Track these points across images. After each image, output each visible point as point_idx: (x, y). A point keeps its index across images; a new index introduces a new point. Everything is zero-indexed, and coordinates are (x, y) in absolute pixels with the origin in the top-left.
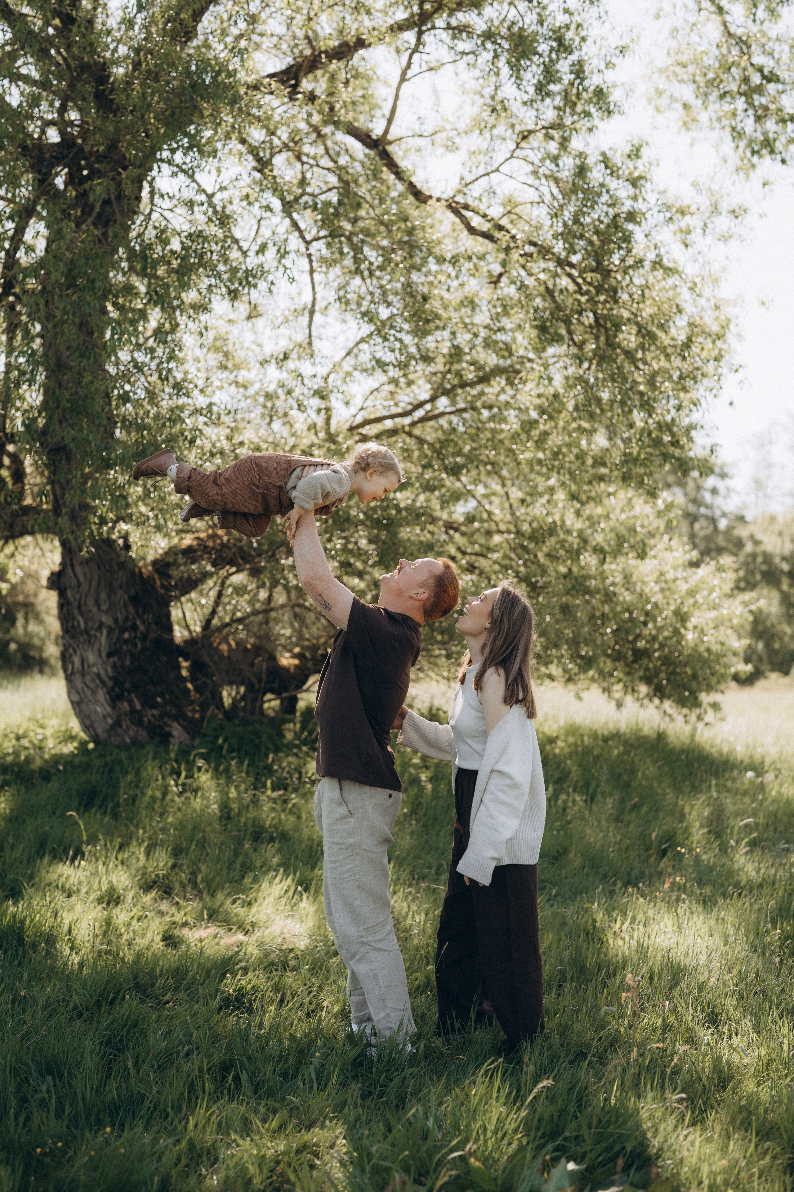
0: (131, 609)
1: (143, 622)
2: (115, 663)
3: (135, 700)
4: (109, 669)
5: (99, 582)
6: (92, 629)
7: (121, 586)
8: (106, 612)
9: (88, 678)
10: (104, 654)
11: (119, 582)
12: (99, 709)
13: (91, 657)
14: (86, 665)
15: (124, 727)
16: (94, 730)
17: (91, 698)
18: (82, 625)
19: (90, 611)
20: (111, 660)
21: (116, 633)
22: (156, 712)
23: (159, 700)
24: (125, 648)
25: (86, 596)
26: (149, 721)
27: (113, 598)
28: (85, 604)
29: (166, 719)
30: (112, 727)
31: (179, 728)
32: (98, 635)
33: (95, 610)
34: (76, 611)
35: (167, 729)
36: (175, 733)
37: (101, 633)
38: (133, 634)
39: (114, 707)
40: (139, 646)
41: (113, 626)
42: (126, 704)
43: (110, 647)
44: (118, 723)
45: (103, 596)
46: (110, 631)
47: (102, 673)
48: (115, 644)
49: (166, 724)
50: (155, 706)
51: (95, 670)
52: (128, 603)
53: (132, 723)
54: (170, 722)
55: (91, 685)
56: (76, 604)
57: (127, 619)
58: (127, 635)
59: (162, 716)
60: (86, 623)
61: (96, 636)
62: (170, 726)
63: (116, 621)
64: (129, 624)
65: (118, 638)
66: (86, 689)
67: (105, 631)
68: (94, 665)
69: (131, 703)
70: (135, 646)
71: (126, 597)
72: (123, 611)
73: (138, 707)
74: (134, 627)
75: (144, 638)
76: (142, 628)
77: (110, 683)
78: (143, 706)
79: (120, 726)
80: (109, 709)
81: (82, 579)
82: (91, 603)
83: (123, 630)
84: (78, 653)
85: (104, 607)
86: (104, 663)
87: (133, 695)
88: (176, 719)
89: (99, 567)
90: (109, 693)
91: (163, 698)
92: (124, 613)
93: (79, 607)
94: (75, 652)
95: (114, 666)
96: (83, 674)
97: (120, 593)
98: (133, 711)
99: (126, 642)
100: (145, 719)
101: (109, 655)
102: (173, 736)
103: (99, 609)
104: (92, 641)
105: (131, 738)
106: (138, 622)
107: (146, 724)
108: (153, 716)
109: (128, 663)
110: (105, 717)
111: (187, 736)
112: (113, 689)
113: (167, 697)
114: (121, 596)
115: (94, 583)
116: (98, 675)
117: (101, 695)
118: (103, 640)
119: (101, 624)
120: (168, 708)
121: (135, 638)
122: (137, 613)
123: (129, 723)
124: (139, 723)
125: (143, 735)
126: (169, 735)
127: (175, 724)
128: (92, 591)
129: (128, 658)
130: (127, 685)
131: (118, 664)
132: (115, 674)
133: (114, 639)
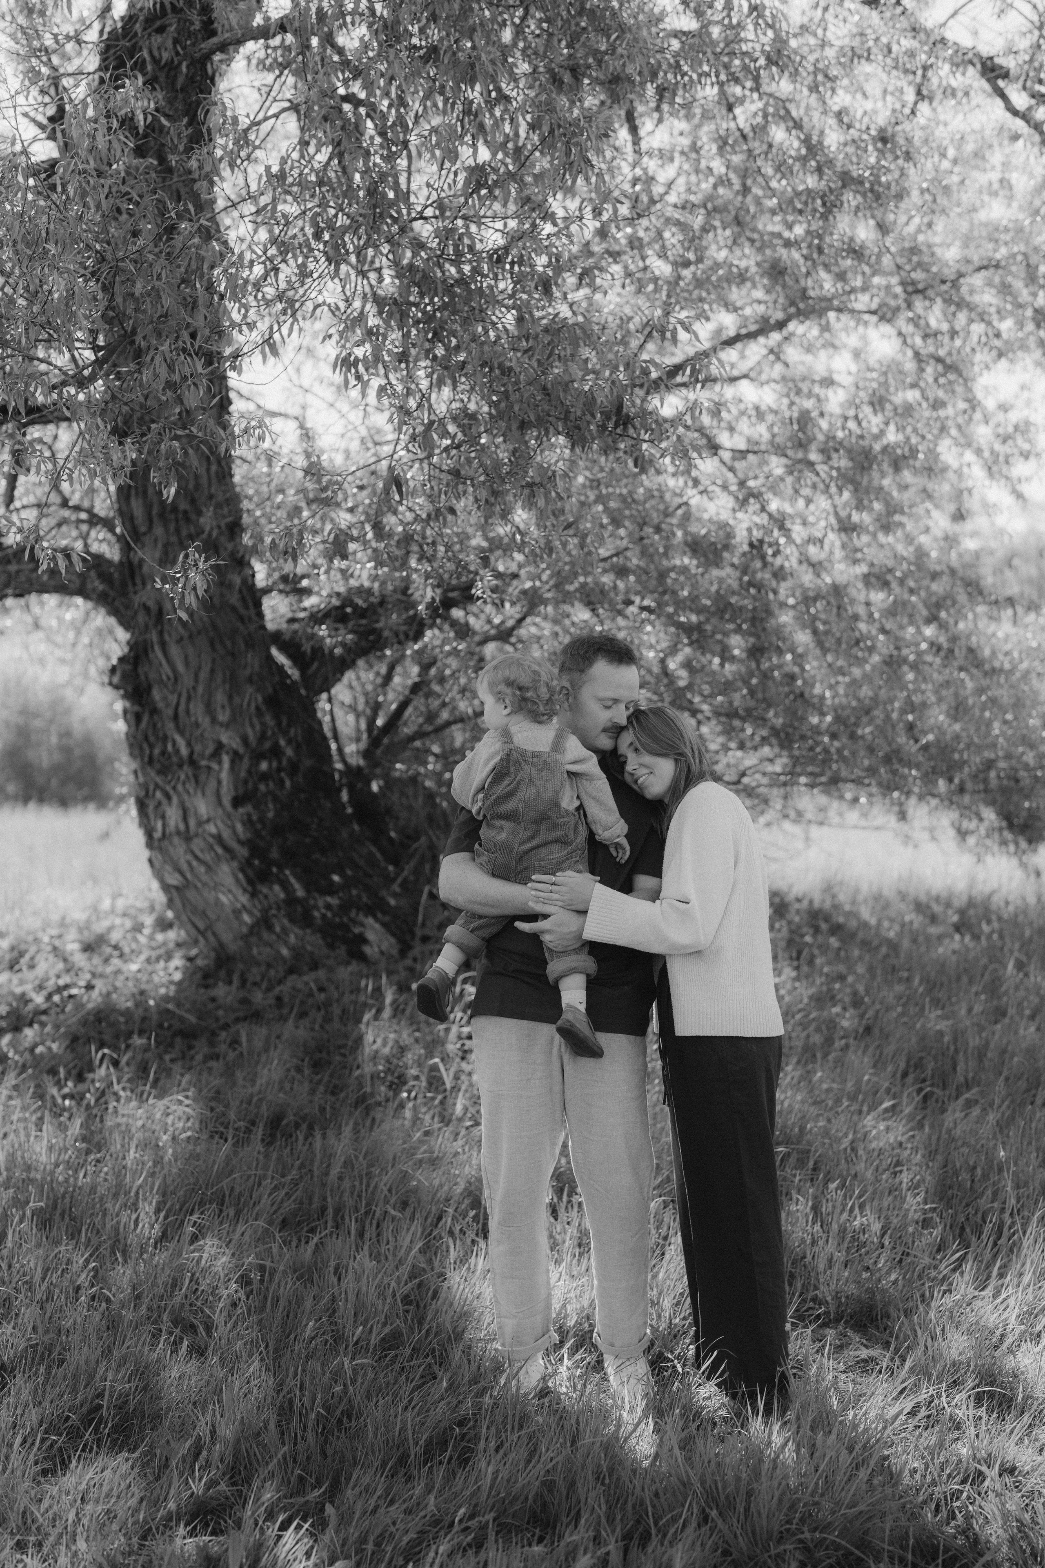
0: (269, 720)
1: (289, 742)
2: (249, 815)
3: (293, 880)
4: (239, 827)
5: (212, 671)
6: (202, 756)
7: (250, 680)
8: (227, 726)
9: (197, 844)
10: (227, 801)
11: (248, 672)
12: (224, 899)
13: (202, 806)
14: (192, 823)
15: (278, 929)
16: (215, 934)
17: (205, 878)
18: (184, 751)
19: (197, 725)
20: (241, 810)
21: (246, 763)
22: (333, 901)
23: (336, 878)
24: (262, 787)
25: (189, 698)
26: (324, 916)
27: (237, 700)
28: (188, 712)
29: (353, 914)
30: (253, 930)
31: (377, 926)
32: (215, 766)
33: (205, 721)
34: (170, 725)
35: (357, 930)
36: (370, 936)
37: (220, 763)
38: (275, 764)
39: (254, 895)
40: (288, 784)
41: (241, 750)
42: (277, 888)
43: (236, 788)
44: (264, 922)
45: (220, 697)
46: (236, 757)
47: (226, 834)
48: (246, 782)
49: (354, 922)
50: (331, 889)
51: (212, 829)
52: (263, 708)
53: (292, 921)
54: (361, 917)
55: (208, 857)
56: (170, 712)
57: (262, 737)
58: (264, 766)
59: (345, 907)
60: (189, 744)
61: (209, 768)
62: (362, 925)
63: (245, 741)
64: (267, 745)
65: (249, 772)
66: (195, 863)
67: (226, 759)
68: (208, 821)
69: (285, 885)
70: (281, 783)
71: (260, 699)
72: (255, 721)
73: (300, 893)
74: (276, 752)
75: (294, 768)
76: (289, 752)
77: (243, 852)
78: (308, 891)
79: (270, 928)
80: (244, 899)
81: (181, 668)
82: (198, 710)
83: (258, 756)
84: (175, 800)
85: (223, 716)
86: (229, 816)
87: (287, 872)
88: (370, 911)
89: (212, 644)
90: (242, 870)
91: (342, 875)
92: (258, 727)
93: (176, 717)
94: (169, 798)
95: (248, 822)
96: (187, 837)
97: (250, 690)
98: (291, 901)
99: (264, 777)
100: (316, 914)
101: (237, 802)
102: (365, 941)
103: (214, 720)
104: (202, 777)
105: (292, 949)
106: (282, 743)
107: (319, 922)
108: (328, 907)
109: (271, 815)
110: (237, 913)
111: (393, 940)
112: (249, 862)
113: (349, 872)
114: (252, 698)
115: (204, 675)
116: (219, 838)
117: (226, 873)
118: (224, 775)
119: (220, 746)
120: (354, 892)
121: (279, 770)
122: (279, 724)
123: (285, 921)
124: (305, 920)
125: (314, 942)
126: (362, 940)
127: (370, 921)
128: (200, 689)
129: (271, 806)
130: (275, 854)
131: (255, 818)
132: (249, 835)
133: (243, 774)
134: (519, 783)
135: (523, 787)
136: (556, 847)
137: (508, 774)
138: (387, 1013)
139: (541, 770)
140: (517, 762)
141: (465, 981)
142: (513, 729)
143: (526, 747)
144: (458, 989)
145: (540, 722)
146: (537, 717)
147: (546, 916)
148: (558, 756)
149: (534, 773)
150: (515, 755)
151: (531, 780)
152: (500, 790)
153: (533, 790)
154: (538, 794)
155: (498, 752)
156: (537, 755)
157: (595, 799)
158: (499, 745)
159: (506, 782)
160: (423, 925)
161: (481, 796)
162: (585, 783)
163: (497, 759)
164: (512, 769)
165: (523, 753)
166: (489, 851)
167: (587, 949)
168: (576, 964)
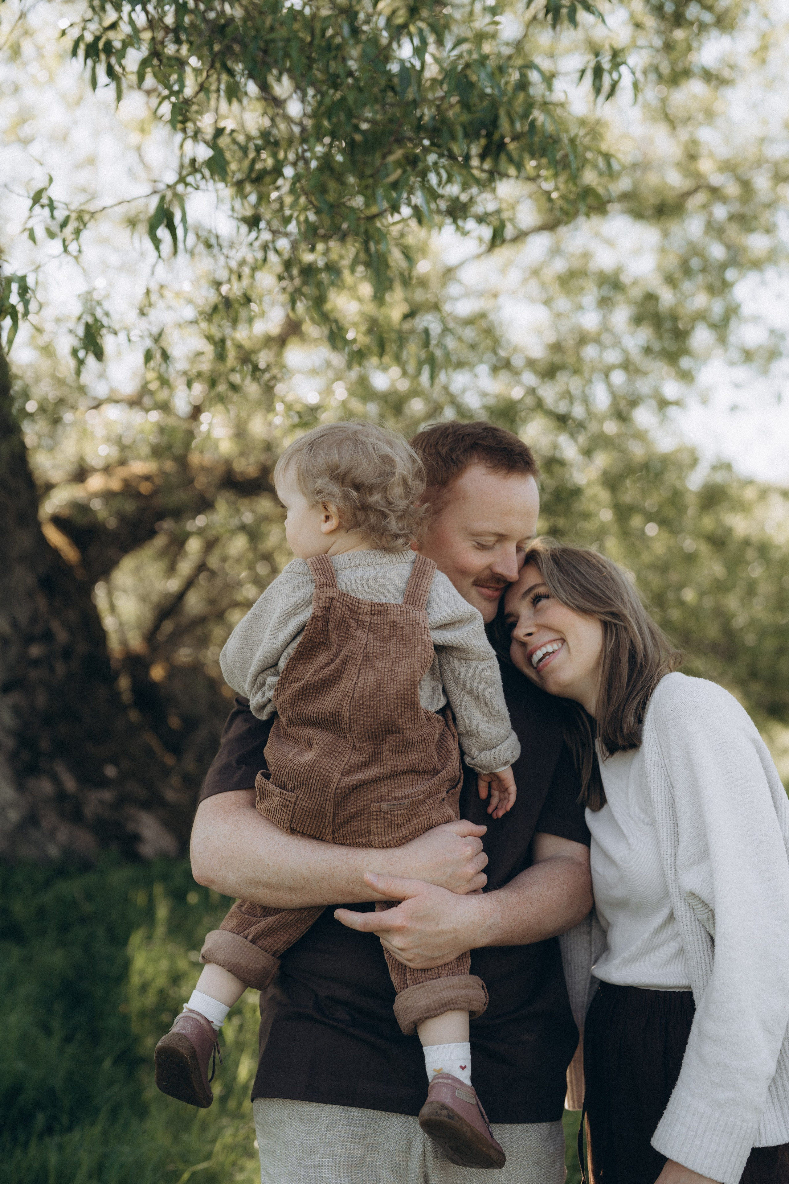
0: (41, 601)
1: (63, 625)
2: (18, 703)
3: (64, 774)
4: (7, 716)
7: (21, 559)
11: (18, 551)
15: (45, 826)
20: (10, 698)
21: (15, 648)
22: (106, 796)
23: (109, 772)
24: (33, 674)
26: (95, 813)
29: (127, 808)
30: (19, 828)
31: (153, 824)
35: (132, 828)
36: (147, 833)
38: (46, 649)
39: (21, 789)
40: (61, 670)
41: (11, 636)
42: (45, 782)
44: (31, 819)
46: (2, 642)
48: (15, 667)
49: (128, 818)
50: (103, 783)
52: (35, 589)
53: (61, 818)
54: (135, 813)
57: (33, 620)
58: (35, 651)
59: (119, 803)
62: (136, 821)
63: (15, 624)
64: (38, 629)
65: (18, 657)
70: (52, 669)
71: (31, 579)
73: (71, 786)
74: (47, 637)
75: (67, 653)
76: (63, 636)
77: (10, 744)
78: (79, 784)
79: (37, 825)
80: (11, 793)
83: (29, 640)
87: (58, 764)
88: (146, 805)
90: (10, 762)
91: (116, 768)
92: (29, 609)
95: (17, 711)
97: (19, 570)
98: (61, 795)
99: (35, 663)
100: (87, 810)
102: (140, 839)
105: (61, 848)
106: (55, 626)
107: (90, 819)
108: (102, 803)
109: (41, 703)
111: (169, 839)
112: (16, 755)
113: (125, 765)
120: (130, 786)
121: (51, 655)
122: (52, 606)
123: (55, 819)
124: (75, 818)
125: (85, 840)
126: (137, 838)
127: (145, 816)
129: (41, 694)
130: (45, 745)
131: (23, 706)
132: (16, 725)
133: (12, 660)
134: (344, 663)
135: (352, 670)
137: (326, 643)
138: (160, 932)
139: (385, 640)
140: (342, 623)
142: (340, 561)
143: (362, 597)
145: (387, 550)
147: (391, 903)
148: (418, 614)
149: (374, 645)
150: (340, 609)
151: (366, 659)
152: (308, 674)
153: (370, 678)
154: (380, 682)
155: (307, 603)
156: (378, 610)
157: (473, 694)
158: (309, 590)
159: (322, 659)
162: (457, 665)
163: (305, 616)
164: (333, 636)
165: (353, 605)
166: (284, 787)
167: (468, 962)
168: (448, 994)
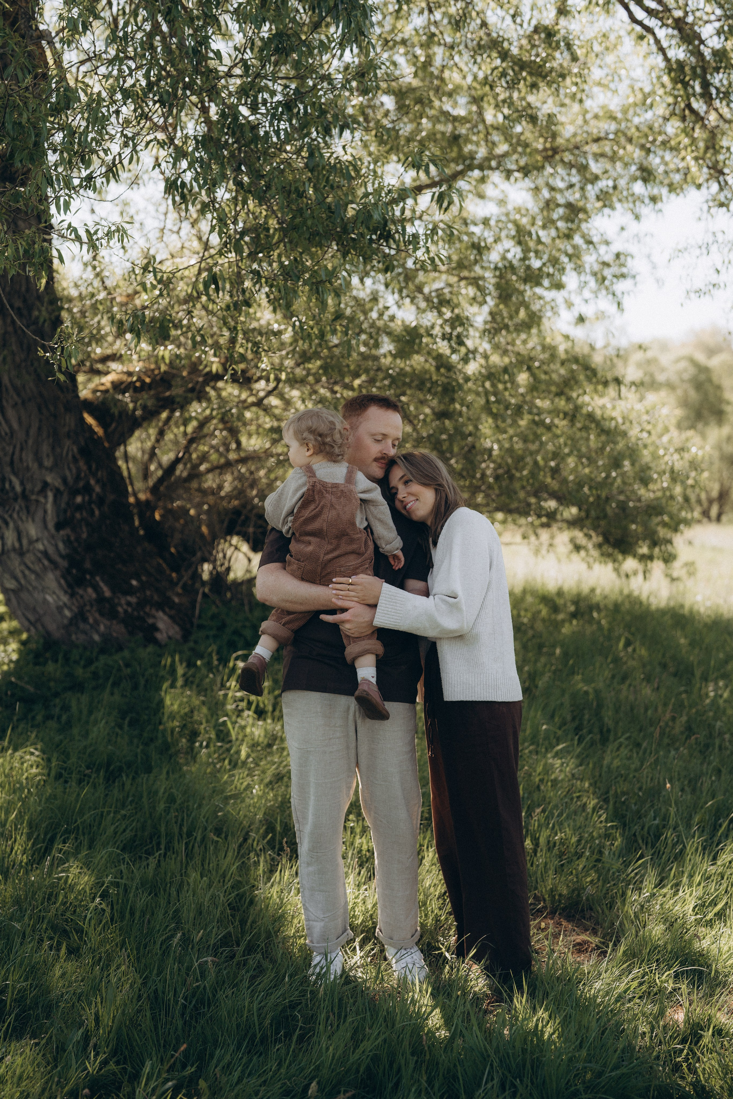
0: (82, 464)
1: (98, 481)
2: (68, 536)
3: (102, 584)
4: (61, 546)
5: (40, 428)
6: (32, 492)
7: (68, 436)
8: (51, 470)
9: (29, 559)
10: (51, 525)
11: (66, 429)
12: (49, 598)
13: (33, 530)
14: (25, 542)
15: (91, 621)
16: (43, 626)
17: (34, 583)
18: (18, 488)
19: (28, 468)
20: (62, 533)
21: (65, 497)
22: (133, 600)
23: (134, 583)
24: (78, 516)
25: (22, 449)
26: (126, 611)
27: (58, 450)
28: (21, 459)
29: (147, 609)
30: (73, 621)
31: (166, 618)
32: (42, 500)
33: (35, 466)
34: (8, 469)
35: (151, 621)
36: (161, 625)
37: (46, 497)
38: (87, 498)
39: (72, 595)
40: (97, 512)
41: (62, 488)
42: (90, 590)
43: (58, 516)
44: (81, 616)
45: (45, 448)
46: (58, 493)
47: (51, 550)
48: (65, 511)
49: (148, 615)
50: (130, 591)
51: (40, 546)
52: (78, 456)
53: (102, 614)
54: (154, 612)
55: (37, 568)
56: (8, 459)
57: (78, 478)
58: (79, 499)
59: (141, 604)
60: (22, 483)
61: (37, 501)
62: (154, 617)
63: (65, 480)
64: (81, 484)
65: (68, 504)
66: (27, 572)
67: (50, 495)
68: (37, 540)
69: (96, 588)
70: (92, 512)
71: (75, 450)
72: (72, 466)
73: (108, 593)
74: (87, 489)
75: (101, 501)
76: (98, 489)
77: (64, 564)
78: (113, 592)
79: (85, 620)
80: (65, 599)
81: (15, 426)
82: (29, 458)
83: (74, 492)
84: (11, 525)
85: (48, 463)
86: (53, 537)
87: (98, 578)
88: (160, 606)
89: (40, 409)
90: (63, 577)
91: (139, 580)
92: (74, 471)
93: (12, 463)
94: (7, 524)
95: (67, 542)
96: (21, 553)
97: (68, 443)
98: (101, 599)
99: (79, 508)
100: (120, 609)
101: (59, 526)
102: (157, 629)
103: (41, 465)
104: (32, 508)
105: (102, 635)
106: (92, 482)
107: (122, 615)
108: (129, 604)
109: (84, 536)
110: (60, 609)
111: (177, 628)
112: (68, 571)
113: (144, 578)
114: (69, 448)
115: (33, 431)
116: (45, 553)
117: (51, 579)
118: (49, 506)
119: (46, 485)
120: (148, 593)
121: (90, 502)
122: (90, 468)
123: (97, 615)
124: (112, 614)
125: (118, 630)
126: (154, 628)
127: (160, 614)
128: (30, 442)
129: (84, 529)
130: (88, 565)
131: (72, 538)
132: (68, 551)
133: (63, 505)
134: (322, 508)
135: (325, 511)
136: (352, 557)
137: (313, 501)
138: (180, 682)
139: (340, 498)
140: (320, 492)
141: (237, 659)
142: (315, 467)
143: (327, 480)
144: (231, 664)
145: (335, 462)
146: (333, 457)
147: (344, 610)
148: (352, 487)
149: (334, 500)
150: (318, 486)
151: (332, 505)
152: (307, 513)
153: (334, 513)
154: (338, 515)
155: (304, 484)
156: (335, 486)
157: (379, 520)
158: (304, 480)
159: (312, 507)
160: (200, 617)
161: (290, 518)
162: (372, 508)
163: (304, 489)
164: (316, 497)
165: (324, 485)
166: (299, 560)
167: (376, 635)
168: (368, 647)
